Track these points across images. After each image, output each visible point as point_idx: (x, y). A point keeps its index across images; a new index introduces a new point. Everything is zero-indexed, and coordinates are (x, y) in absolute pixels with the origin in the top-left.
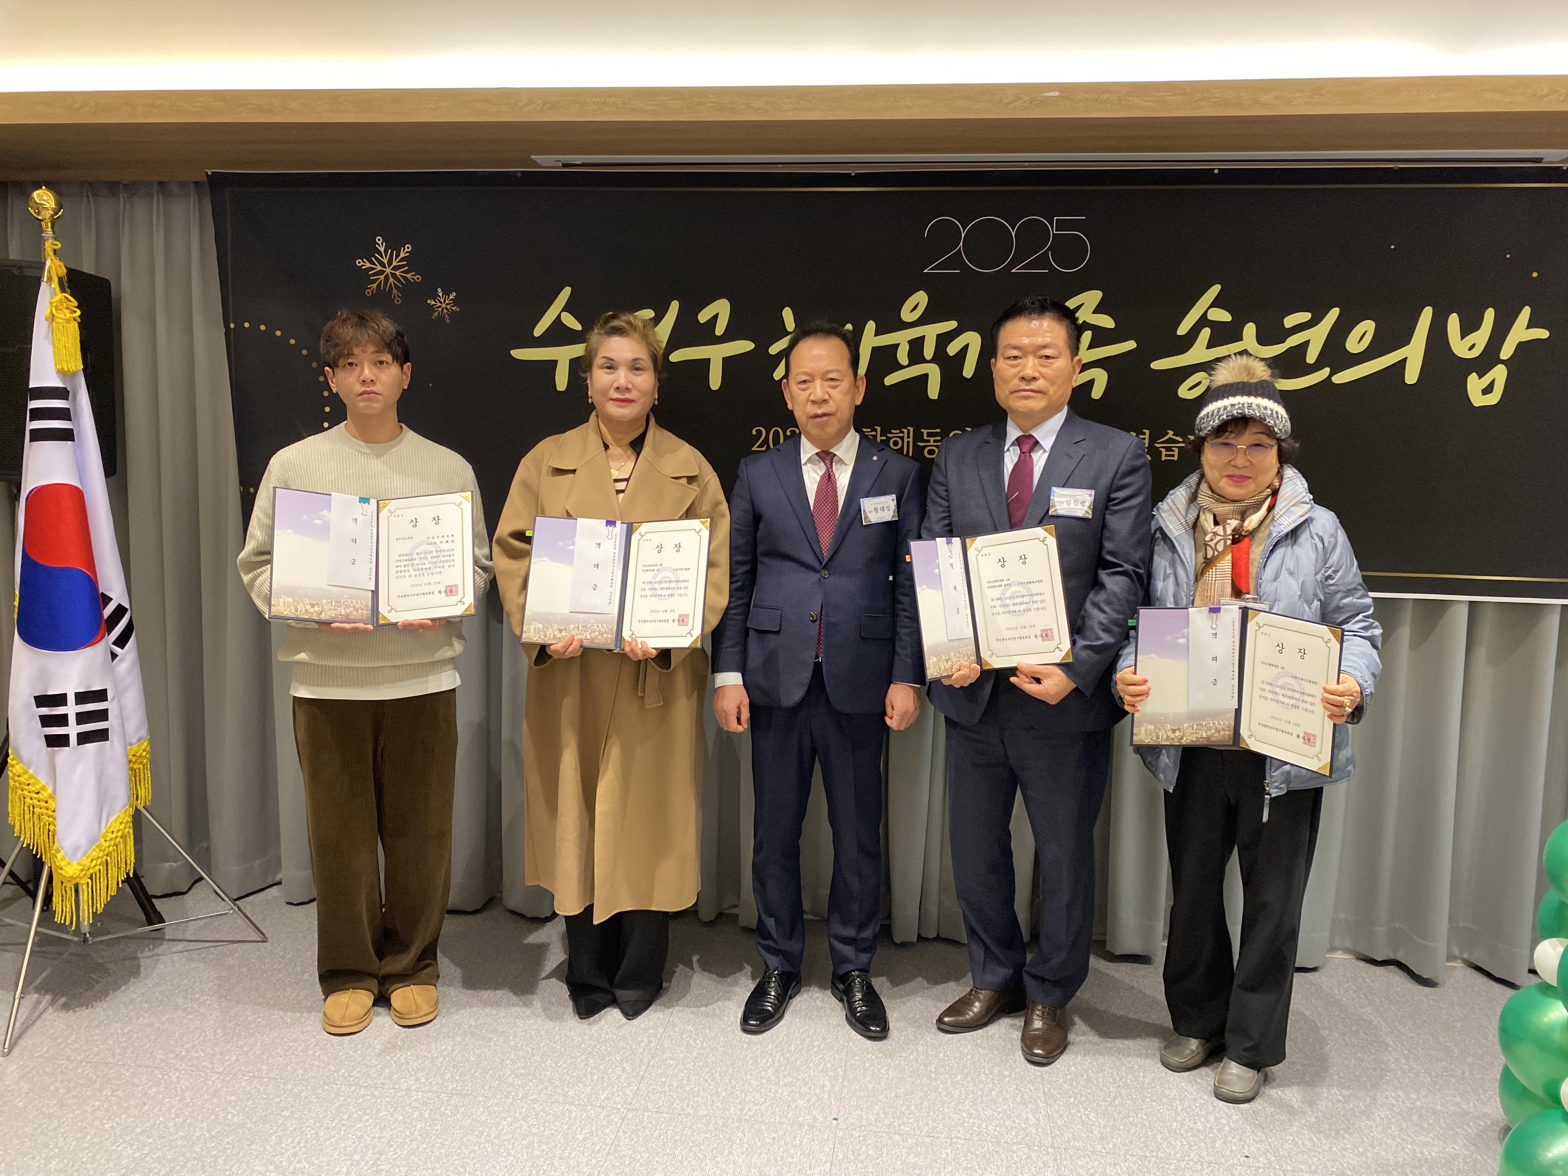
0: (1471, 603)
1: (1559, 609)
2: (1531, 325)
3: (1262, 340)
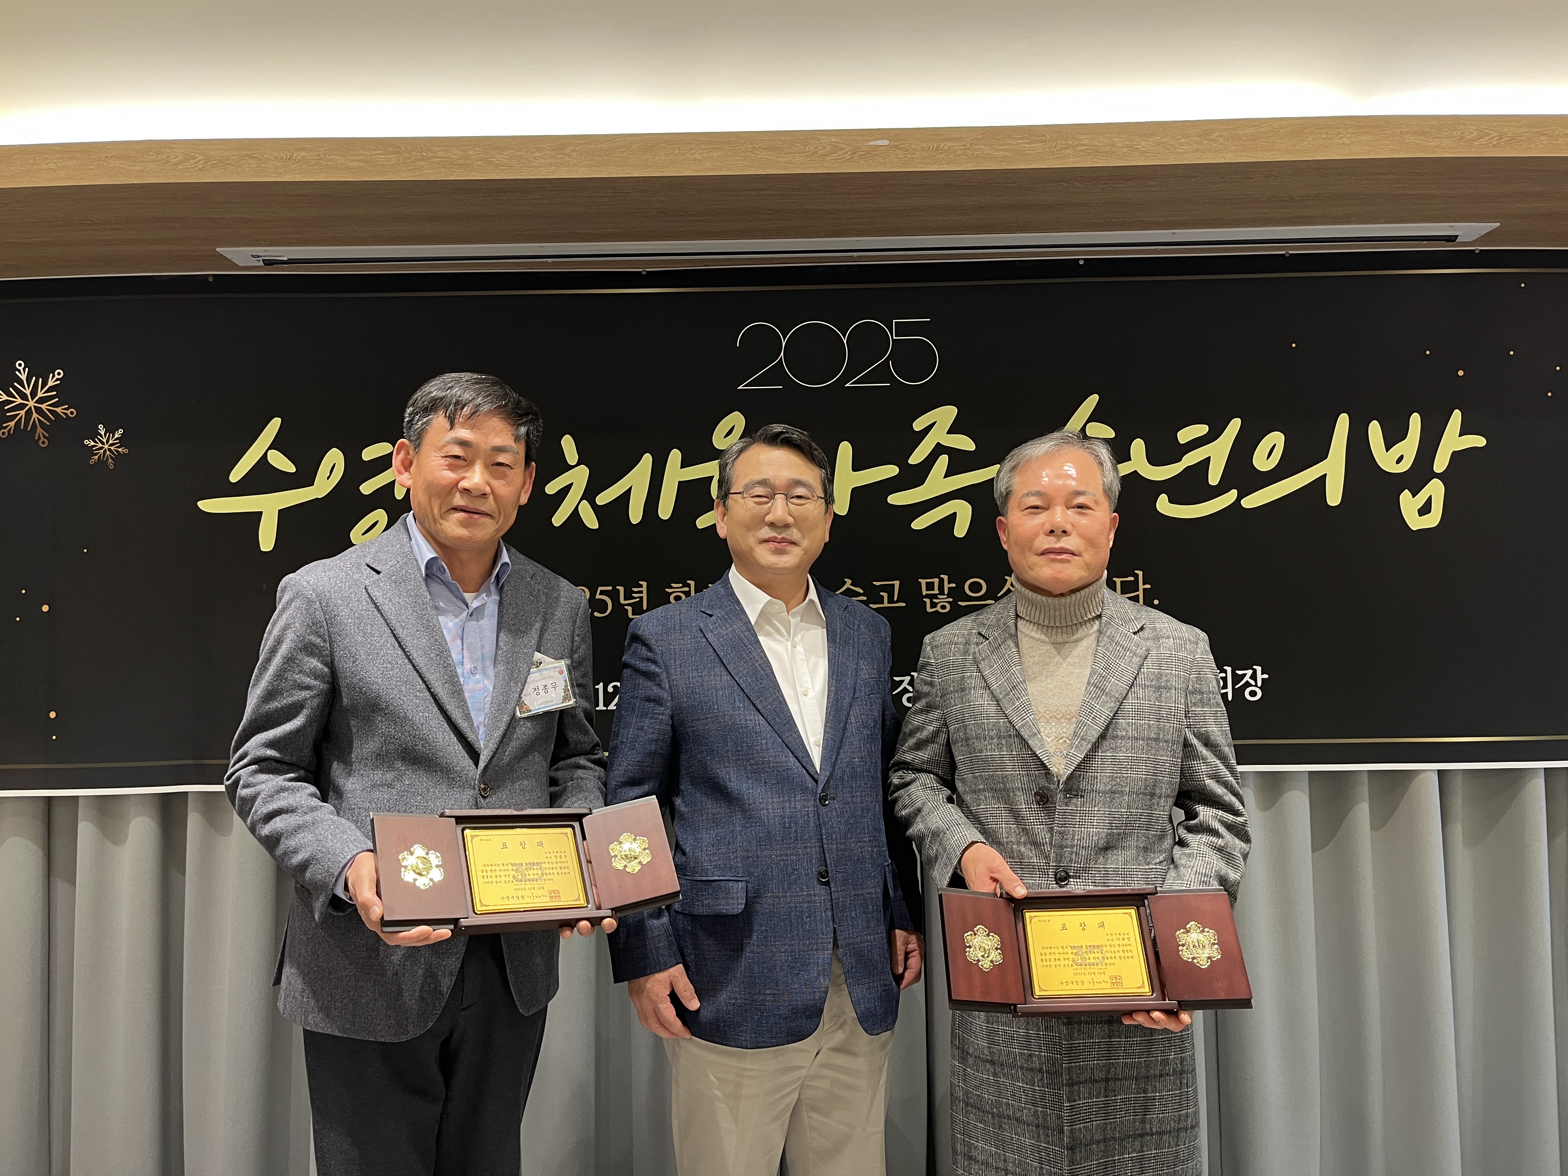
0: (1440, 772)
1: (1542, 774)
2: (1464, 431)
3: (1155, 459)
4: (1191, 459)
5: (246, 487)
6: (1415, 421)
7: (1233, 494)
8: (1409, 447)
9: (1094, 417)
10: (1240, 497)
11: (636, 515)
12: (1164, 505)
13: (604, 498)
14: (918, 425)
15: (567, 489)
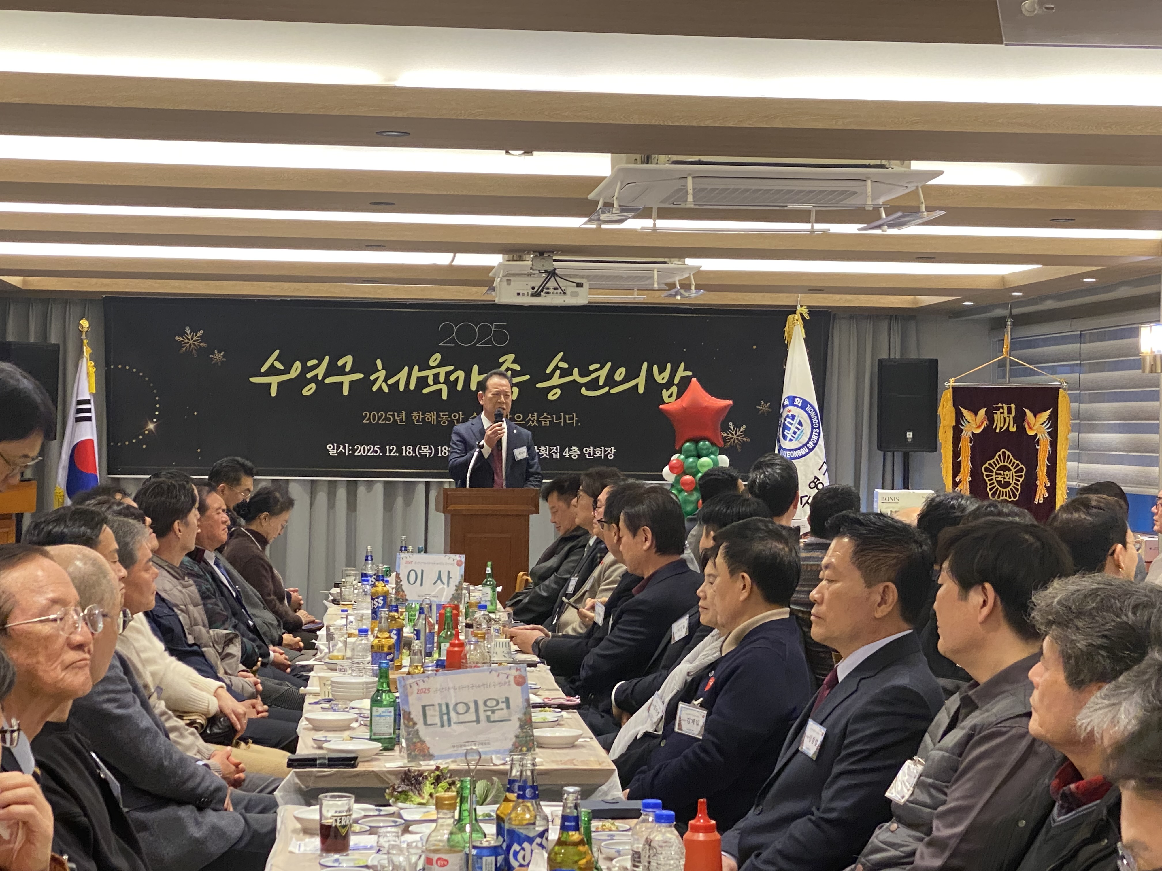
2: (685, 370)
3: (581, 375)
4: (594, 376)
5: (267, 374)
6: (669, 366)
7: (607, 388)
8: (667, 374)
9: (561, 360)
10: (610, 389)
11: (402, 388)
12: (584, 391)
13: (390, 382)
14: (501, 360)
15: (377, 378)
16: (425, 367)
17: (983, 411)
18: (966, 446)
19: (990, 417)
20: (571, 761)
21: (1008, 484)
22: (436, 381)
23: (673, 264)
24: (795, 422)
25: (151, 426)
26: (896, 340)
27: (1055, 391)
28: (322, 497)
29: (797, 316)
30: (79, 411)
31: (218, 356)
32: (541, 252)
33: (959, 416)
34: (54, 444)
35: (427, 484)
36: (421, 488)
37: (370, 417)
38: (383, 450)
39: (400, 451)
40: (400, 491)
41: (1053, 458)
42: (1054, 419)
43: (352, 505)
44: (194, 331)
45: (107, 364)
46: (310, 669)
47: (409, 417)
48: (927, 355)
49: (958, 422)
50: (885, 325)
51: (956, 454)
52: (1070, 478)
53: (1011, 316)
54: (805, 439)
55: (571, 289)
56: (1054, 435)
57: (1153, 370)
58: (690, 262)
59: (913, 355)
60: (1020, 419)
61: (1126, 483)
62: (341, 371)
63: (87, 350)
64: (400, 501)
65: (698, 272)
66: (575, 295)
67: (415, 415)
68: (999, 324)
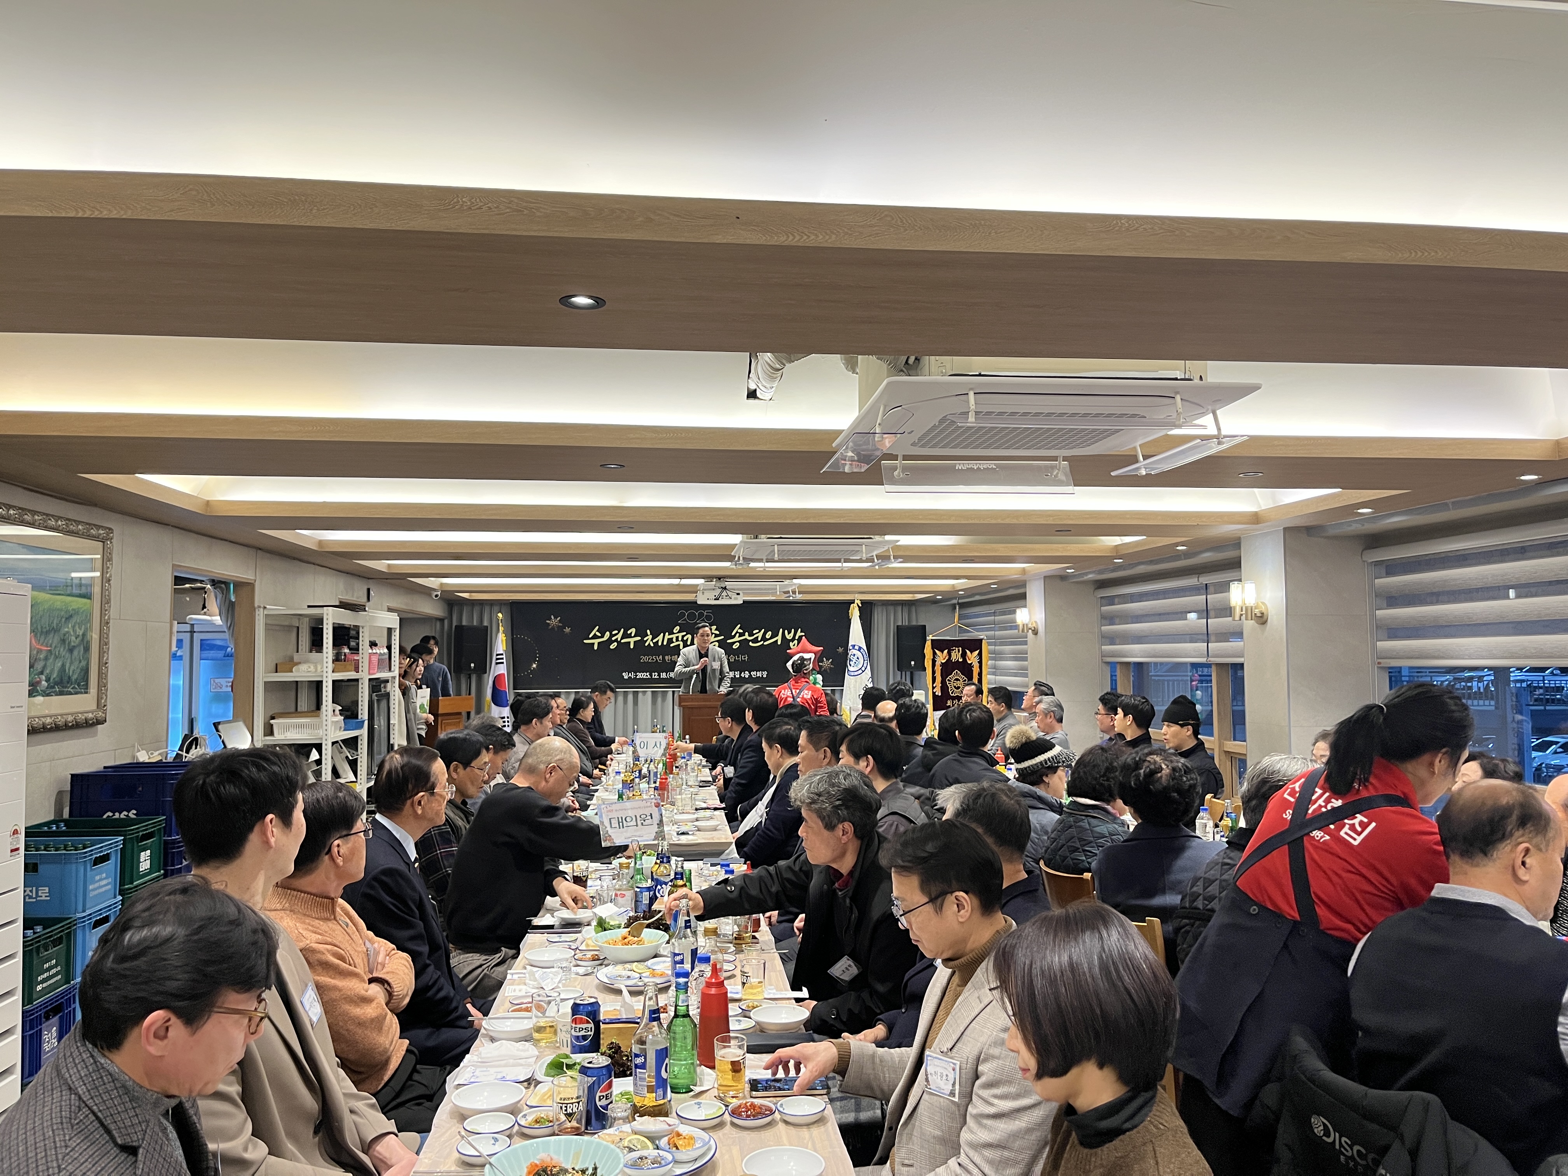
2: (801, 632)
3: (749, 636)
4: (756, 636)
5: (592, 638)
6: (793, 630)
7: (762, 642)
8: (792, 634)
9: (739, 629)
10: (764, 642)
12: (751, 644)
13: (654, 641)
15: (648, 639)
16: (671, 633)
17: (946, 651)
18: (938, 669)
19: (949, 654)
20: (712, 838)
21: (958, 688)
22: (677, 640)
23: (787, 582)
24: (855, 657)
25: (534, 666)
26: (906, 615)
27: (980, 641)
28: (620, 698)
29: (855, 605)
30: (497, 659)
31: (567, 630)
32: (719, 578)
33: (934, 654)
34: (486, 675)
35: (673, 692)
36: (670, 694)
37: (644, 659)
38: (651, 675)
39: (659, 675)
40: (660, 695)
41: (980, 674)
42: (980, 654)
43: (636, 702)
44: (556, 617)
45: (512, 635)
46: (597, 790)
47: (664, 658)
48: (921, 623)
49: (934, 657)
50: (899, 608)
51: (934, 672)
52: (988, 684)
53: (958, 603)
54: (860, 666)
55: (734, 596)
56: (980, 663)
57: (1023, 631)
58: (795, 581)
59: (914, 623)
60: (964, 655)
61: (1011, 685)
62: (630, 636)
63: (501, 629)
64: (659, 700)
65: (800, 586)
66: (736, 599)
67: (667, 658)
68: (954, 607)
